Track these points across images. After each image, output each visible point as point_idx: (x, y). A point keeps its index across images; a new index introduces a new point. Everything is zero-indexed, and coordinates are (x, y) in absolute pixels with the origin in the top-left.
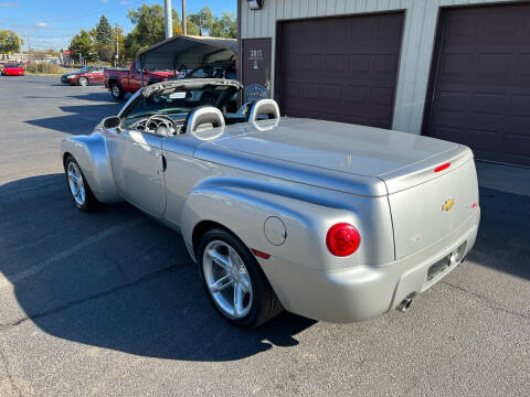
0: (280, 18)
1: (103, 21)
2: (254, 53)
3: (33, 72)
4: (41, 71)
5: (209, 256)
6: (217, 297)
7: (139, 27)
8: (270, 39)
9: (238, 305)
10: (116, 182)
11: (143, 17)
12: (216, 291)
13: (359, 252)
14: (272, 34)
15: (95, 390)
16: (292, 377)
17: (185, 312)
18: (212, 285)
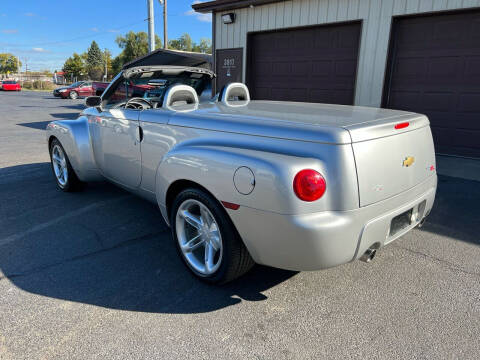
0: (251, 30)
1: (94, 45)
2: (228, 62)
3: (28, 88)
4: (36, 87)
5: (181, 217)
6: (188, 257)
7: (125, 51)
8: (242, 49)
9: (209, 263)
10: (97, 162)
11: (129, 43)
12: (188, 251)
13: (325, 198)
14: (243, 44)
15: (66, 338)
16: (261, 327)
17: (159, 271)
18: (184, 245)
